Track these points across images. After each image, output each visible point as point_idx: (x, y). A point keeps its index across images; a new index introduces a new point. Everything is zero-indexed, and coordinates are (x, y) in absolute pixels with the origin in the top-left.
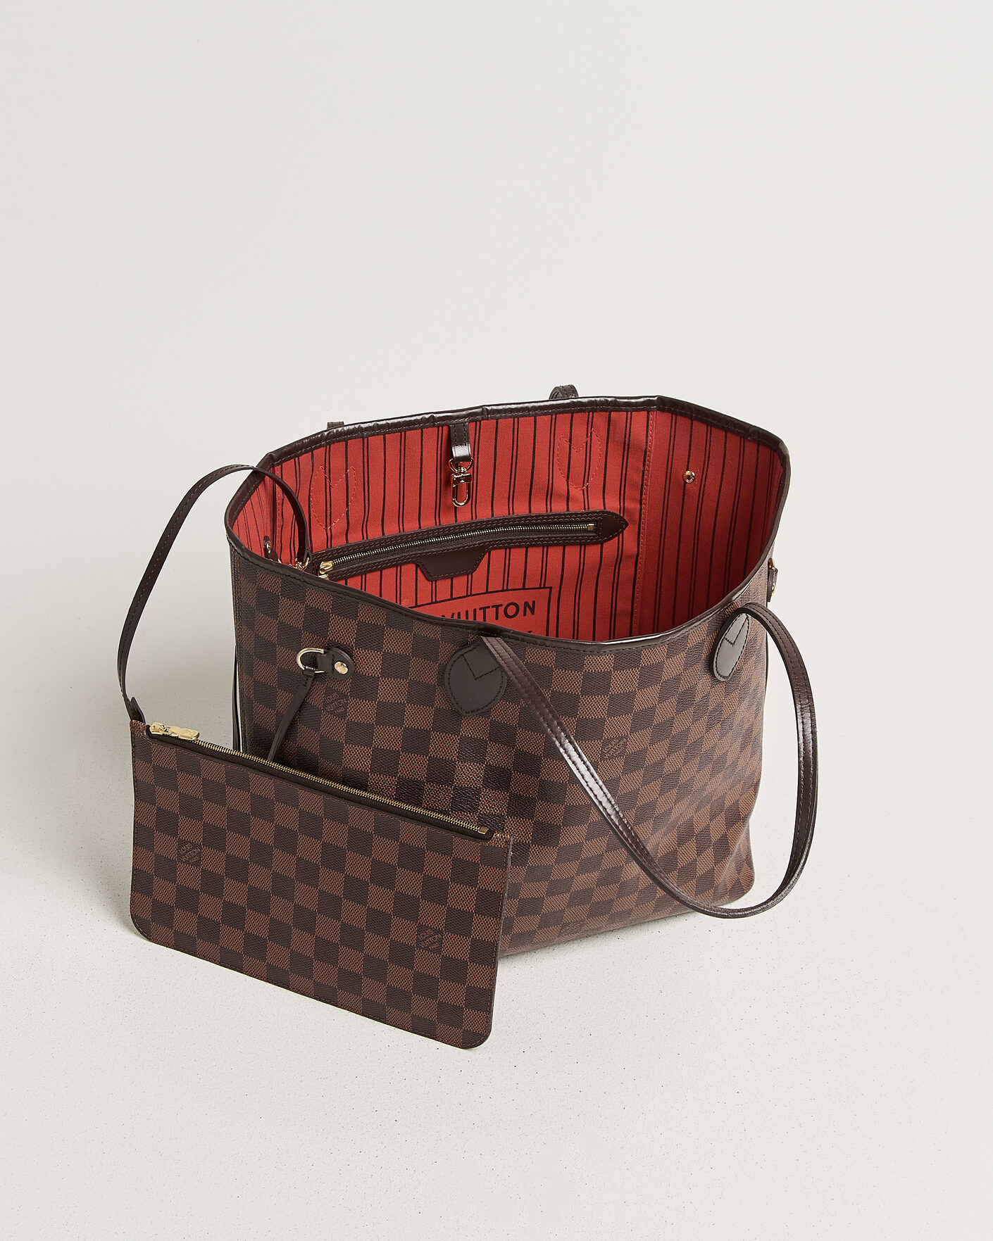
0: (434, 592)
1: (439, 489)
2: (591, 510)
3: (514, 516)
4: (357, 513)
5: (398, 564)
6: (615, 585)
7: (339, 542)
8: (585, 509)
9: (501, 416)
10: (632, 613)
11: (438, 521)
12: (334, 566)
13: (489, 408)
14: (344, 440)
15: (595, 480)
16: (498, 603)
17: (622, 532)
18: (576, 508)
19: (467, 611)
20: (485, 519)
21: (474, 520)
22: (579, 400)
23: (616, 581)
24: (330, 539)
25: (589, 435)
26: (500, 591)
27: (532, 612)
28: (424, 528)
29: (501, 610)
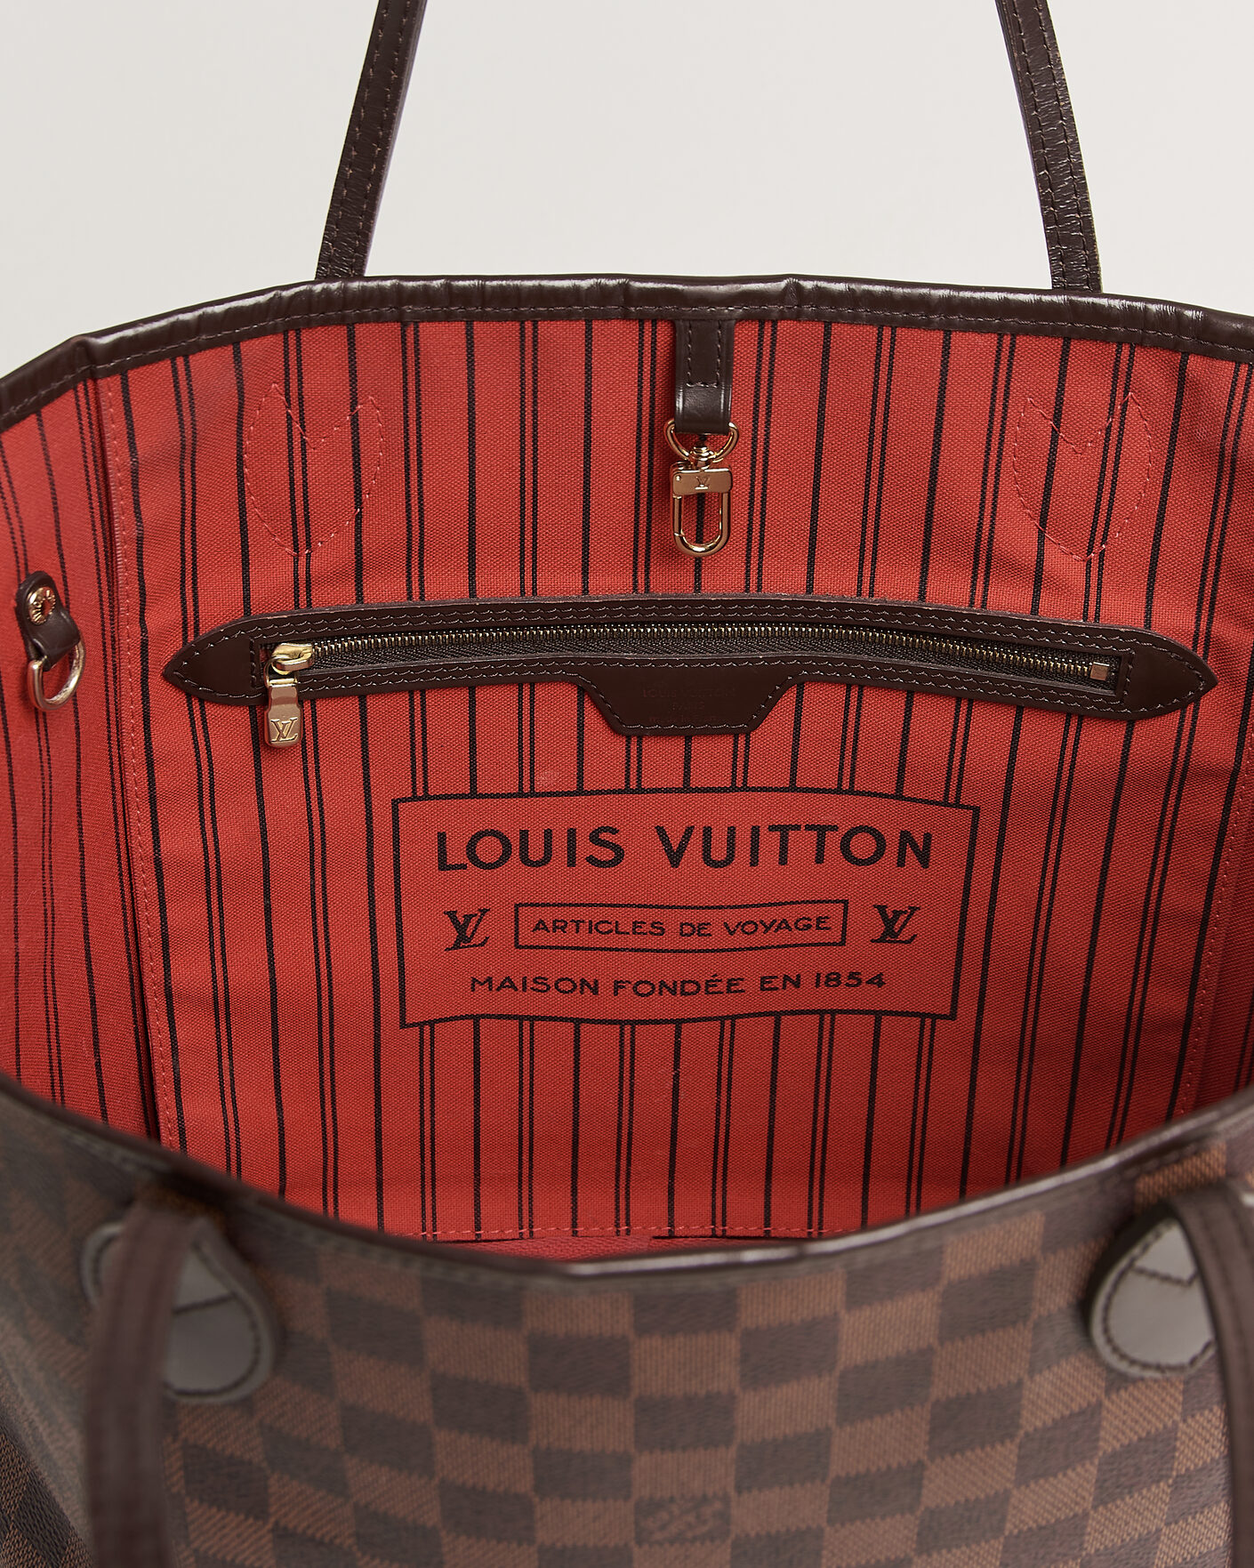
0: (633, 766)
1: (644, 494)
2: (1104, 623)
3: (872, 601)
4: (386, 526)
5: (525, 679)
6: (1165, 838)
7: (334, 597)
8: (1085, 618)
9: (841, 315)
10: (1204, 923)
11: (641, 581)
12: (315, 657)
13: (808, 285)
14: (342, 321)
15: (1128, 542)
16: (824, 820)
17: (1196, 700)
18: (1060, 609)
19: (732, 830)
20: (785, 596)
21: (754, 594)
22: (1104, 301)
23: (1167, 828)
24: (304, 584)
25: (1117, 408)
26: (829, 791)
27: (924, 859)
28: (596, 596)
29: (833, 840)
